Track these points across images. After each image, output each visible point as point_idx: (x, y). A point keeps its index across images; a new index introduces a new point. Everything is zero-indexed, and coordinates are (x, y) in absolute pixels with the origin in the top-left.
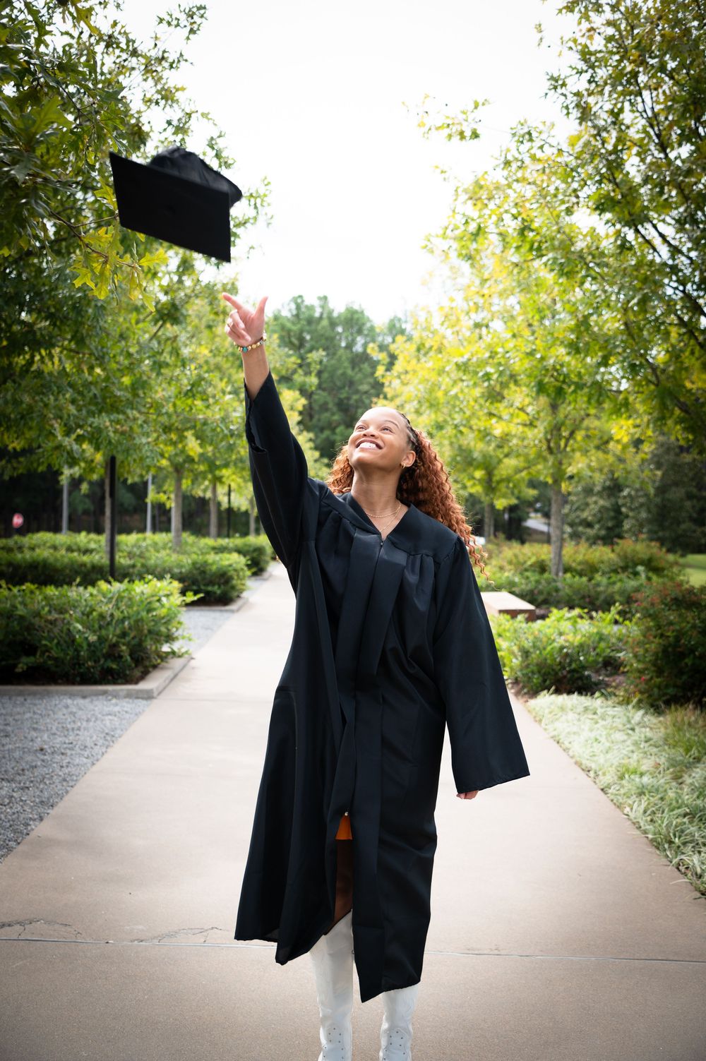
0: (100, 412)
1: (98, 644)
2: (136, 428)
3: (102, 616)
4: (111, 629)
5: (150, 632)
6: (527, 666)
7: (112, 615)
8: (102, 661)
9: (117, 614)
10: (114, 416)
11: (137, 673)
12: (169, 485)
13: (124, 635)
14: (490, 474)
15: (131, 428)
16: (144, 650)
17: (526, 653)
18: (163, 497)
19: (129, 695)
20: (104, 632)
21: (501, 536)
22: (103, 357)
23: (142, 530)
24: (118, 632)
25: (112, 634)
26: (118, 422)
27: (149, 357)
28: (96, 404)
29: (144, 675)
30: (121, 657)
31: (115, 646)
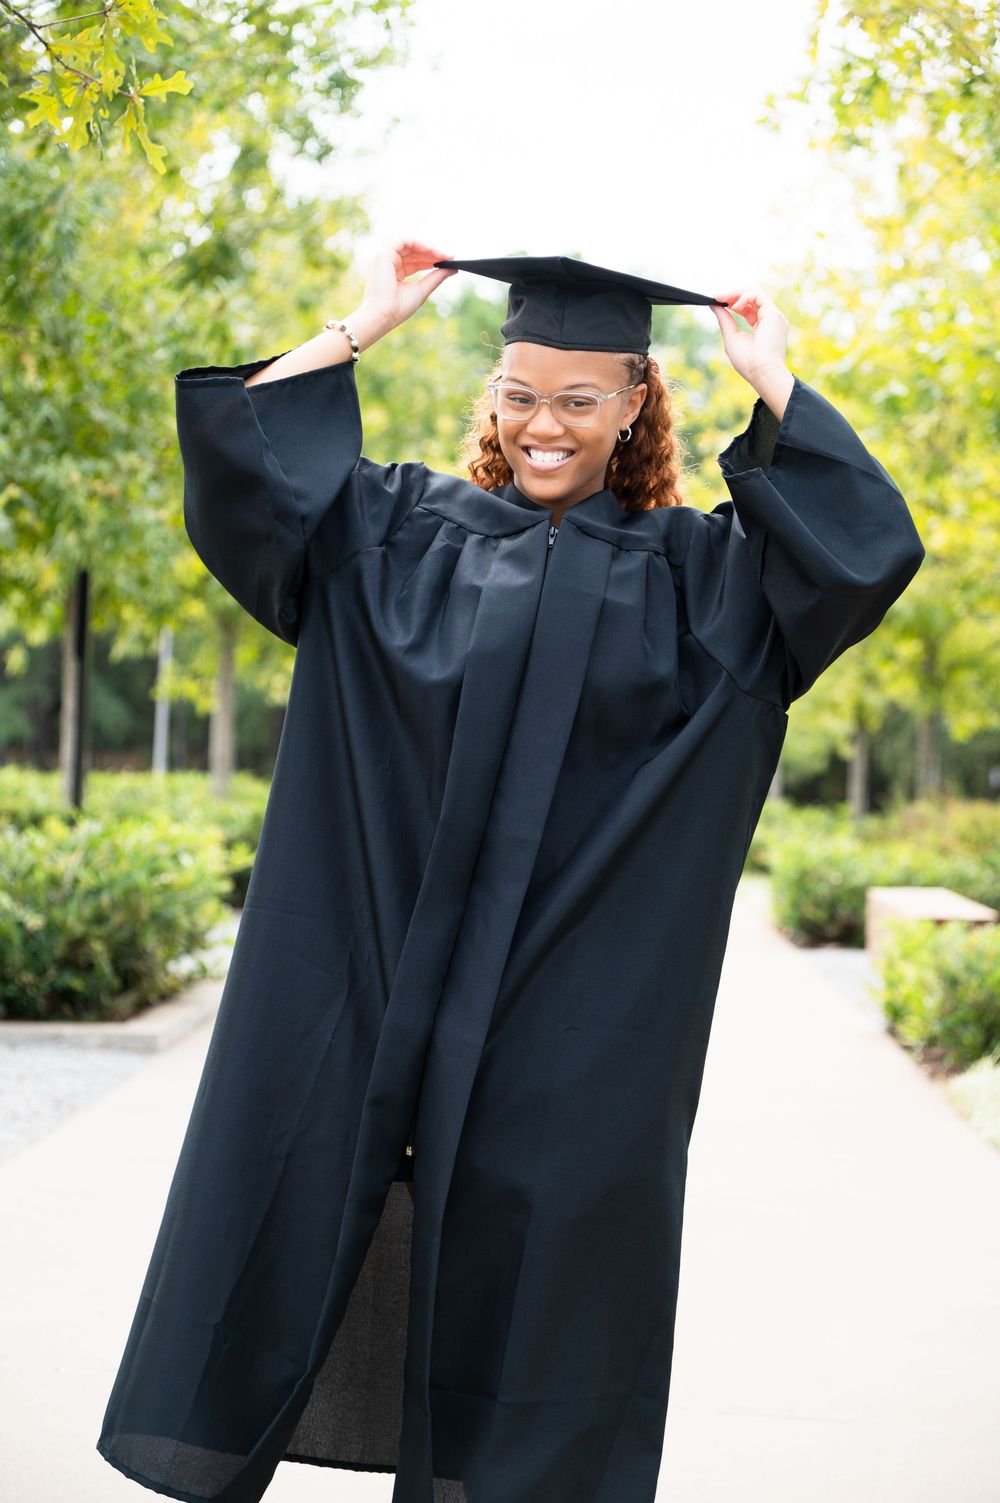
0: (60, 453)
1: (42, 937)
2: (135, 492)
3: (54, 881)
4: (73, 907)
5: (155, 917)
6: (954, 1010)
7: (76, 881)
8: (52, 972)
9: (87, 880)
10: (88, 464)
11: (126, 1002)
12: (206, 659)
13: (99, 919)
14: (931, 649)
15: (125, 493)
16: (140, 954)
17: (952, 983)
18: (190, 689)
19: (107, 1045)
20: (57, 914)
21: (953, 786)
22: (69, 338)
23: (145, 765)
24: (88, 911)
25: (73, 919)
26: (98, 475)
27: (165, 344)
28: (52, 438)
29: (142, 1007)
30: (90, 967)
31: (78, 943)
